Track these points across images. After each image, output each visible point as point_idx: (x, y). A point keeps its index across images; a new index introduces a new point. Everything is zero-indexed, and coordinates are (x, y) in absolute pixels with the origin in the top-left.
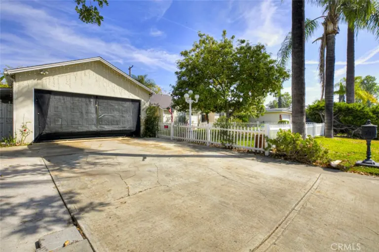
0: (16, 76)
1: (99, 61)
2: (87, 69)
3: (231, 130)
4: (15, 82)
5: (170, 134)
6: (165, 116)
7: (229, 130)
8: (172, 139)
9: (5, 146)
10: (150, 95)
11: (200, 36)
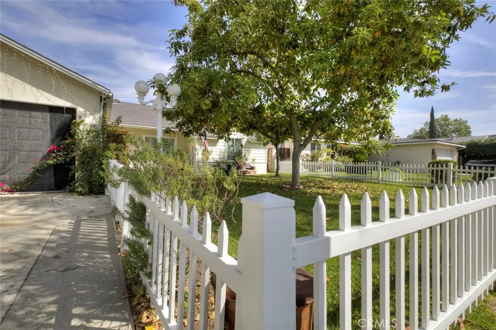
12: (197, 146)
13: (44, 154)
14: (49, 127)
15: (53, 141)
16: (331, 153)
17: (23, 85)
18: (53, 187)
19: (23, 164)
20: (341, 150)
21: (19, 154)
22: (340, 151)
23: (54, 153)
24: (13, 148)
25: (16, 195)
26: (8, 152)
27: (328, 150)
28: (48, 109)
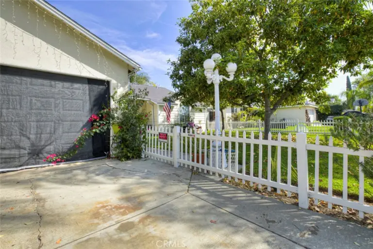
8: (176, 165)
10: (129, 71)
12: (159, 112)
13: (84, 123)
14: (88, 97)
15: (91, 110)
17: (69, 58)
18: (91, 154)
19: (66, 134)
21: (63, 124)
23: (97, 122)
24: (58, 118)
25: (62, 165)
26: (53, 123)
28: (87, 81)
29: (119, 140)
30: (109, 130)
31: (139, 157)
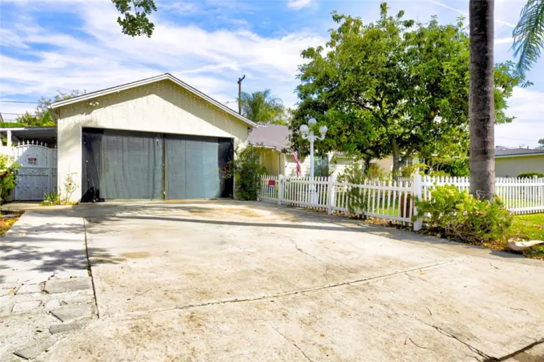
0: (61, 111)
1: (168, 80)
2: (149, 94)
3: (365, 186)
4: (60, 119)
5: (277, 196)
6: (288, 167)
7: (360, 186)
8: (280, 203)
9: (47, 204)
10: (249, 128)
11: (337, 19)
12: (286, 163)
16: (425, 168)
20: (437, 165)
22: (435, 166)
27: (421, 165)
29: (240, 186)
30: (233, 177)
31: (255, 199)
